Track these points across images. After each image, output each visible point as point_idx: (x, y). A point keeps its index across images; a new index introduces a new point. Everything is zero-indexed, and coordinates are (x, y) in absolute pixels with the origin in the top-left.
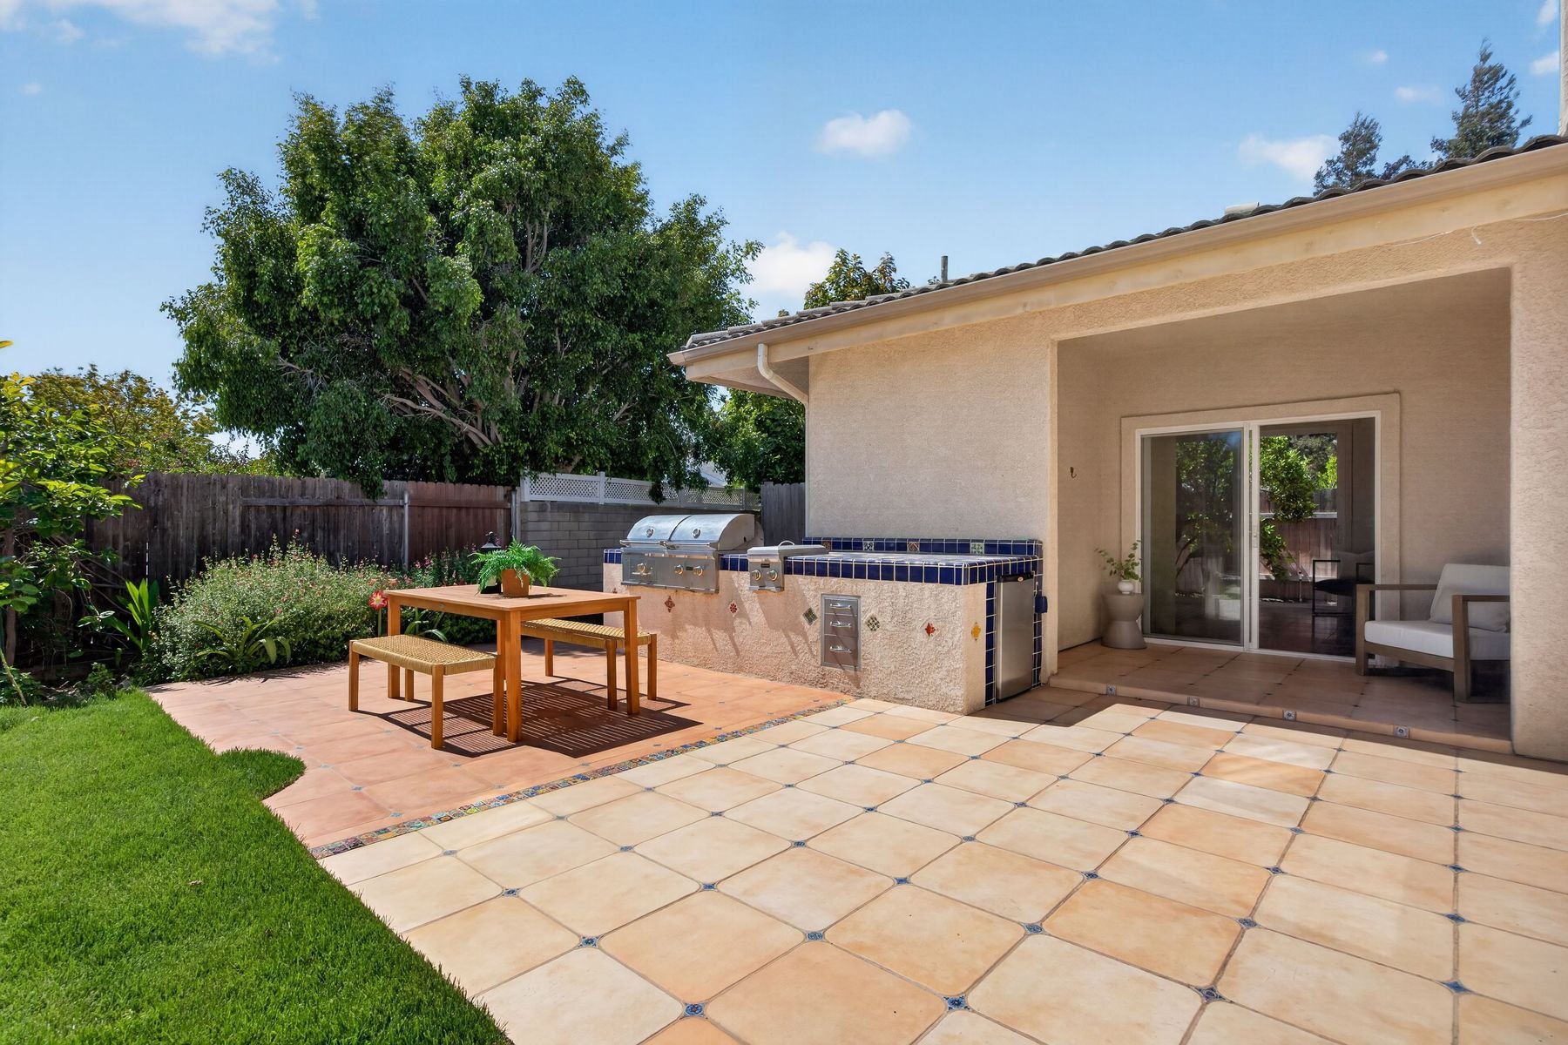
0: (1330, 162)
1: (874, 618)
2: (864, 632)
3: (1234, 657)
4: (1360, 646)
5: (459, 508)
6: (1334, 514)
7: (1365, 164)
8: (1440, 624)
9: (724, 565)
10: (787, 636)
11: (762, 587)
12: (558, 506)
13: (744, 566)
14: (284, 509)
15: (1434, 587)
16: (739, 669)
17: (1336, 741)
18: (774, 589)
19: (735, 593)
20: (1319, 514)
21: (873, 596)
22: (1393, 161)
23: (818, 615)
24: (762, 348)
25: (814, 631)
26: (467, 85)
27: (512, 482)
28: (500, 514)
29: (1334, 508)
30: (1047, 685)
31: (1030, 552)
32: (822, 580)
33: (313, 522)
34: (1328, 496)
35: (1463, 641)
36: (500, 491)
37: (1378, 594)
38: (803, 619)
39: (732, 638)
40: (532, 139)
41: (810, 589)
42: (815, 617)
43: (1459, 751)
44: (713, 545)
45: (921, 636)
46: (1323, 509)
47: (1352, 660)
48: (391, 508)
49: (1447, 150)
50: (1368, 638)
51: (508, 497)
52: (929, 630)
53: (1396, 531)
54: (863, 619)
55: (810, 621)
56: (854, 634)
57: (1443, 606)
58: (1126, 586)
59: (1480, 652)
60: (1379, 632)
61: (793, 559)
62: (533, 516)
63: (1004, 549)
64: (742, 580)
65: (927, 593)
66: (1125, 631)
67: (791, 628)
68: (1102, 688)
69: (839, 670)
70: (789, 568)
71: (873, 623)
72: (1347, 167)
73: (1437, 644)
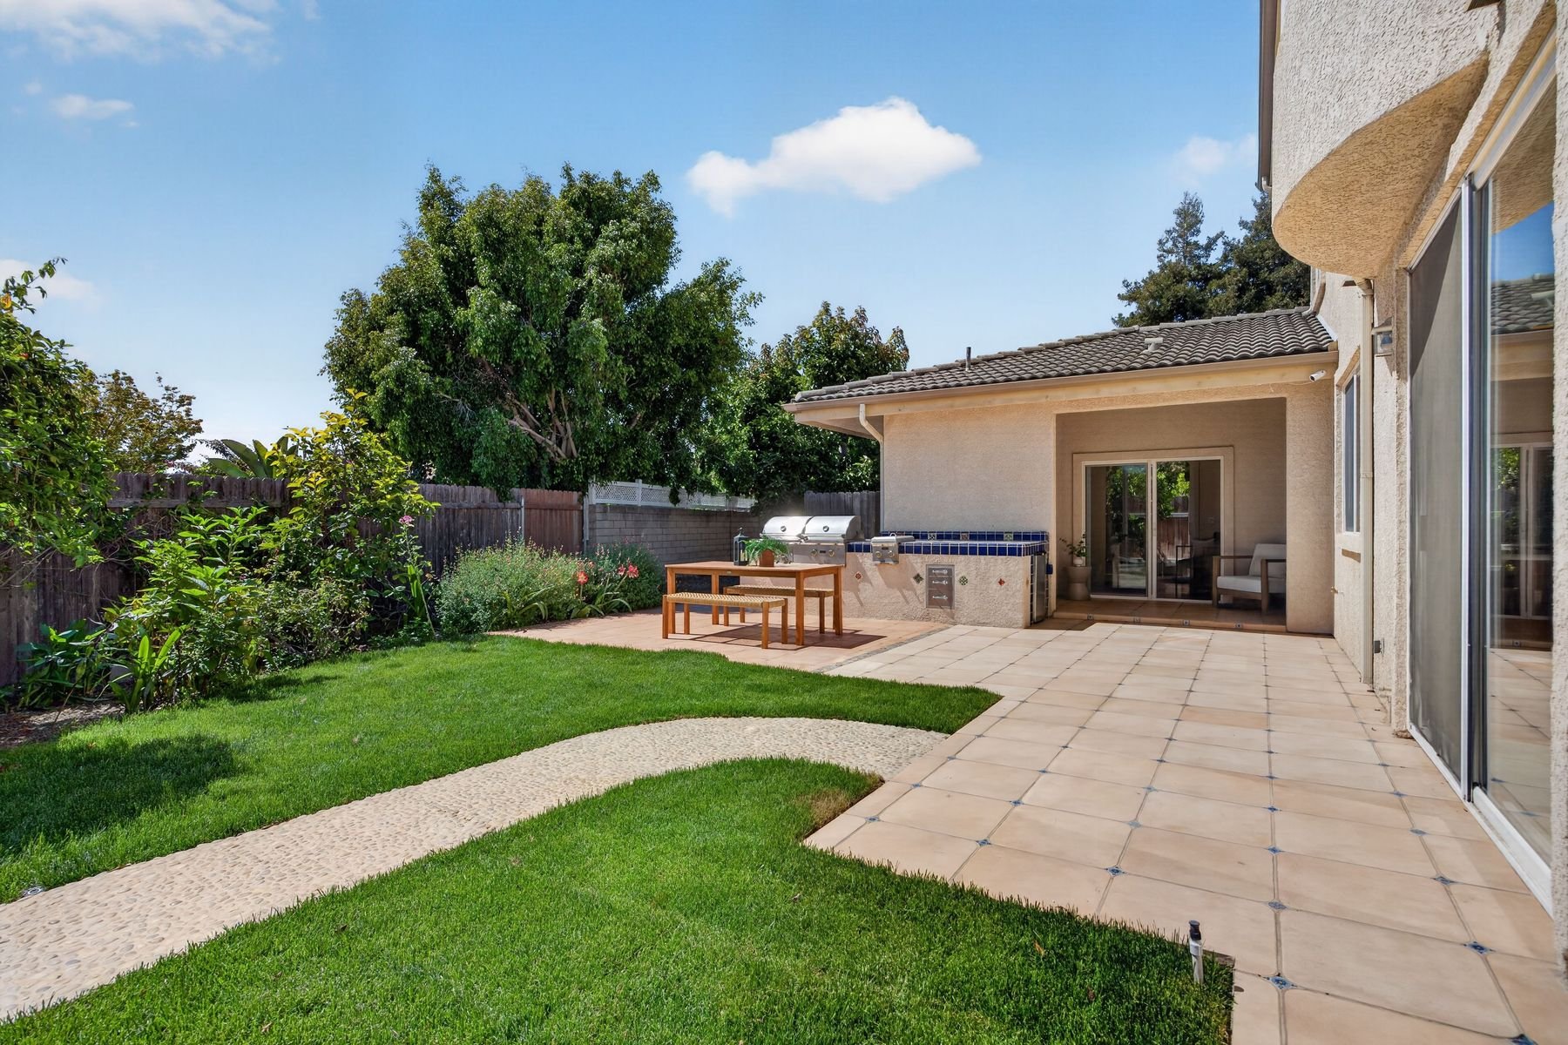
0: (1169, 232)
1: (963, 578)
2: (957, 585)
3: (1145, 603)
4: (1214, 592)
5: (551, 510)
6: (1185, 515)
7: (1193, 235)
8: (1255, 576)
9: (850, 549)
10: (901, 591)
11: (883, 561)
12: (615, 508)
13: (867, 549)
14: (454, 510)
15: (1251, 557)
16: (864, 615)
17: (1212, 631)
18: (892, 563)
19: (859, 566)
20: (1174, 514)
21: (962, 565)
22: (1212, 235)
23: (924, 577)
24: (862, 407)
25: (921, 588)
26: (567, 171)
27: (583, 489)
28: (576, 514)
29: (1185, 510)
30: (1052, 617)
31: (1043, 539)
32: (926, 556)
33: (469, 523)
34: (1180, 501)
35: (1266, 585)
36: (575, 495)
37: (1222, 560)
38: (912, 580)
39: (858, 597)
40: (633, 224)
41: (919, 563)
42: (922, 579)
43: (1263, 632)
44: (843, 536)
45: (996, 586)
46: (1176, 510)
47: (1210, 602)
48: (512, 509)
49: (1250, 229)
50: (1219, 586)
51: (581, 501)
52: (1001, 582)
53: (1232, 525)
54: (957, 579)
55: (918, 582)
56: (950, 588)
57: (1256, 567)
58: (1080, 561)
59: (1273, 589)
60: (1224, 581)
61: (905, 544)
62: (599, 516)
63: (1026, 537)
64: (866, 560)
65: (1000, 561)
66: (1079, 589)
67: (902, 586)
68: (1085, 616)
69: (940, 610)
70: (901, 550)
71: (964, 581)
72: (1180, 236)
73: (1253, 586)
